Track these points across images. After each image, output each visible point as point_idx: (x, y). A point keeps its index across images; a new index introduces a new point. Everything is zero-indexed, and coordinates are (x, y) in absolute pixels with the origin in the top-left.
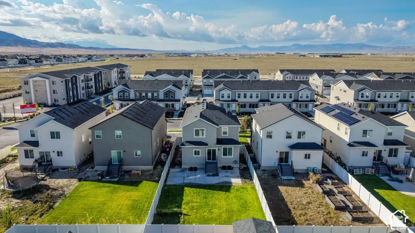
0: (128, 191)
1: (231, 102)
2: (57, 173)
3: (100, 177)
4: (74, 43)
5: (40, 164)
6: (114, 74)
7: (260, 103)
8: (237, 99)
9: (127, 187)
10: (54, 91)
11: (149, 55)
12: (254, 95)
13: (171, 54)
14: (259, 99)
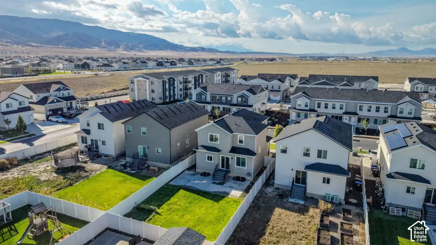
0: (134, 183)
1: (309, 112)
2: (99, 159)
3: (123, 168)
4: (214, 47)
5: (89, 149)
6: (218, 77)
7: (344, 115)
8: (316, 108)
9: (137, 179)
10: (152, 90)
11: (280, 58)
12: (338, 105)
13: (306, 57)
14: (344, 111)
